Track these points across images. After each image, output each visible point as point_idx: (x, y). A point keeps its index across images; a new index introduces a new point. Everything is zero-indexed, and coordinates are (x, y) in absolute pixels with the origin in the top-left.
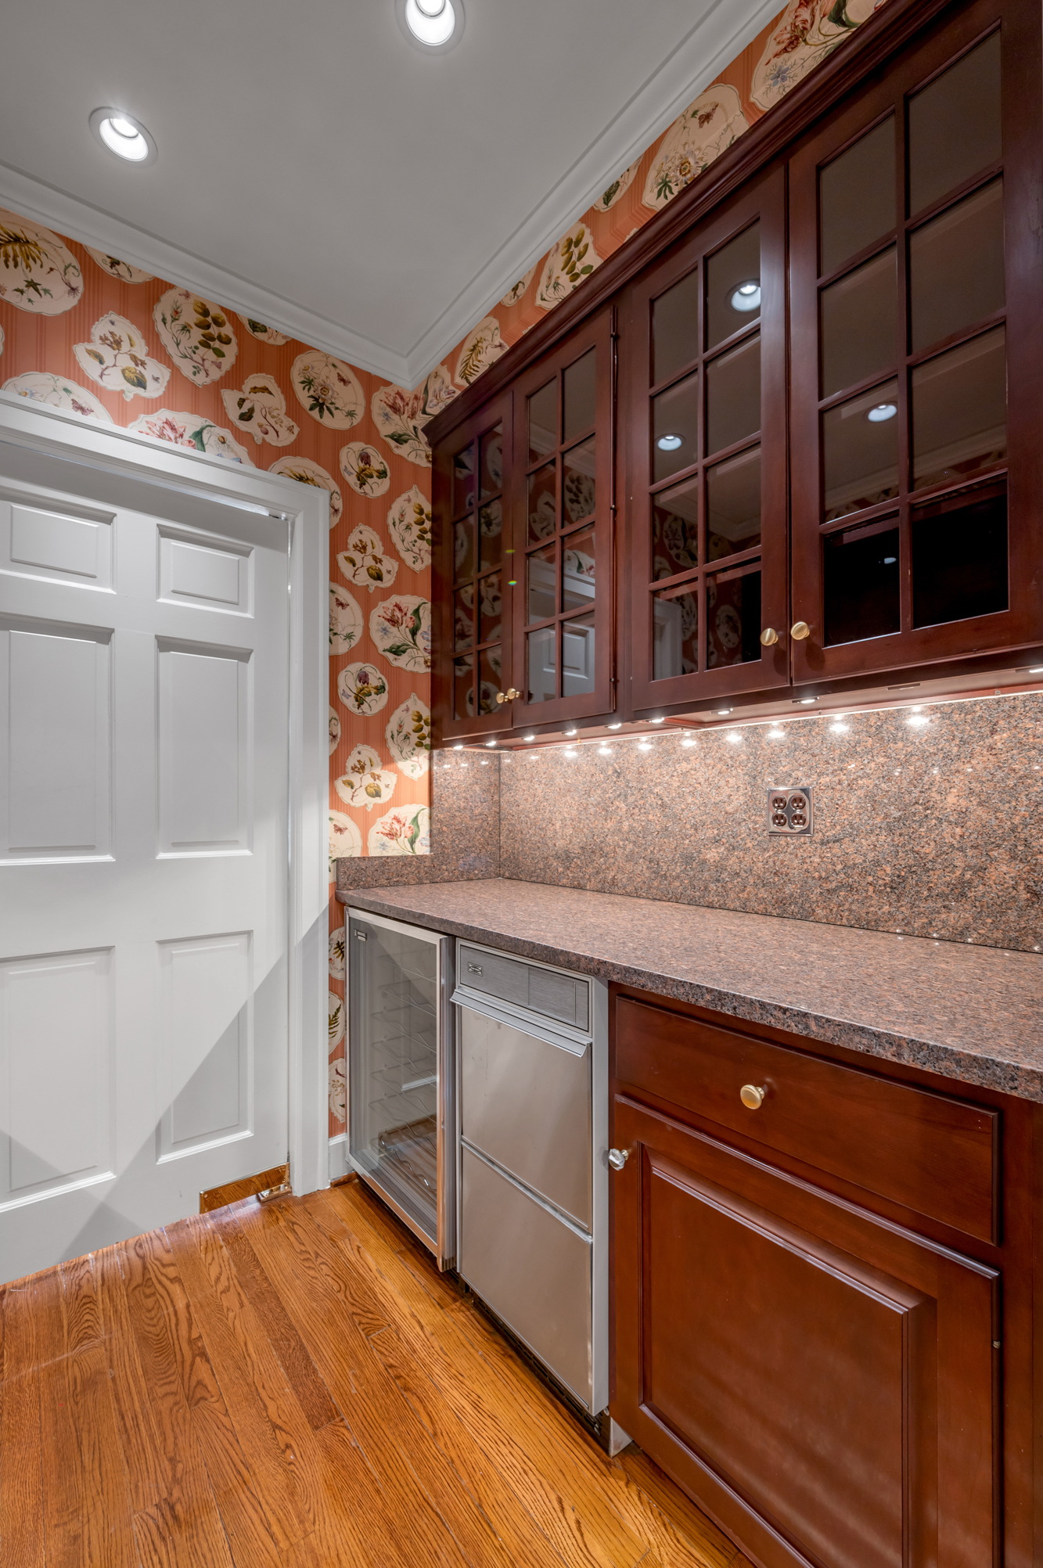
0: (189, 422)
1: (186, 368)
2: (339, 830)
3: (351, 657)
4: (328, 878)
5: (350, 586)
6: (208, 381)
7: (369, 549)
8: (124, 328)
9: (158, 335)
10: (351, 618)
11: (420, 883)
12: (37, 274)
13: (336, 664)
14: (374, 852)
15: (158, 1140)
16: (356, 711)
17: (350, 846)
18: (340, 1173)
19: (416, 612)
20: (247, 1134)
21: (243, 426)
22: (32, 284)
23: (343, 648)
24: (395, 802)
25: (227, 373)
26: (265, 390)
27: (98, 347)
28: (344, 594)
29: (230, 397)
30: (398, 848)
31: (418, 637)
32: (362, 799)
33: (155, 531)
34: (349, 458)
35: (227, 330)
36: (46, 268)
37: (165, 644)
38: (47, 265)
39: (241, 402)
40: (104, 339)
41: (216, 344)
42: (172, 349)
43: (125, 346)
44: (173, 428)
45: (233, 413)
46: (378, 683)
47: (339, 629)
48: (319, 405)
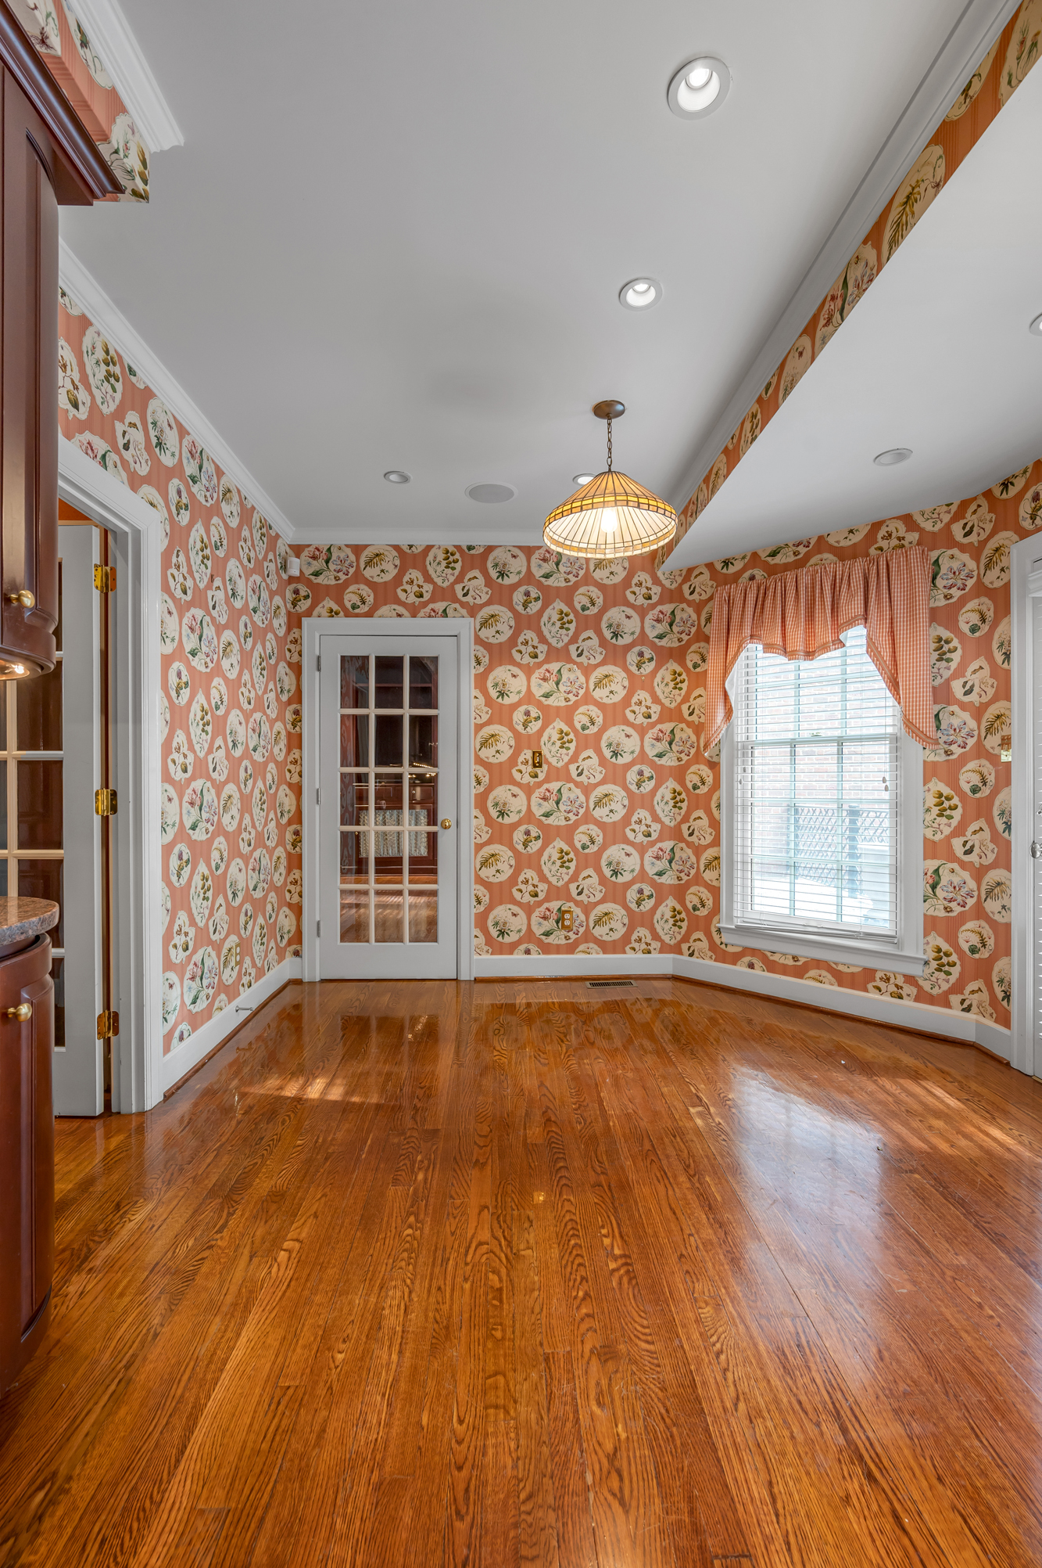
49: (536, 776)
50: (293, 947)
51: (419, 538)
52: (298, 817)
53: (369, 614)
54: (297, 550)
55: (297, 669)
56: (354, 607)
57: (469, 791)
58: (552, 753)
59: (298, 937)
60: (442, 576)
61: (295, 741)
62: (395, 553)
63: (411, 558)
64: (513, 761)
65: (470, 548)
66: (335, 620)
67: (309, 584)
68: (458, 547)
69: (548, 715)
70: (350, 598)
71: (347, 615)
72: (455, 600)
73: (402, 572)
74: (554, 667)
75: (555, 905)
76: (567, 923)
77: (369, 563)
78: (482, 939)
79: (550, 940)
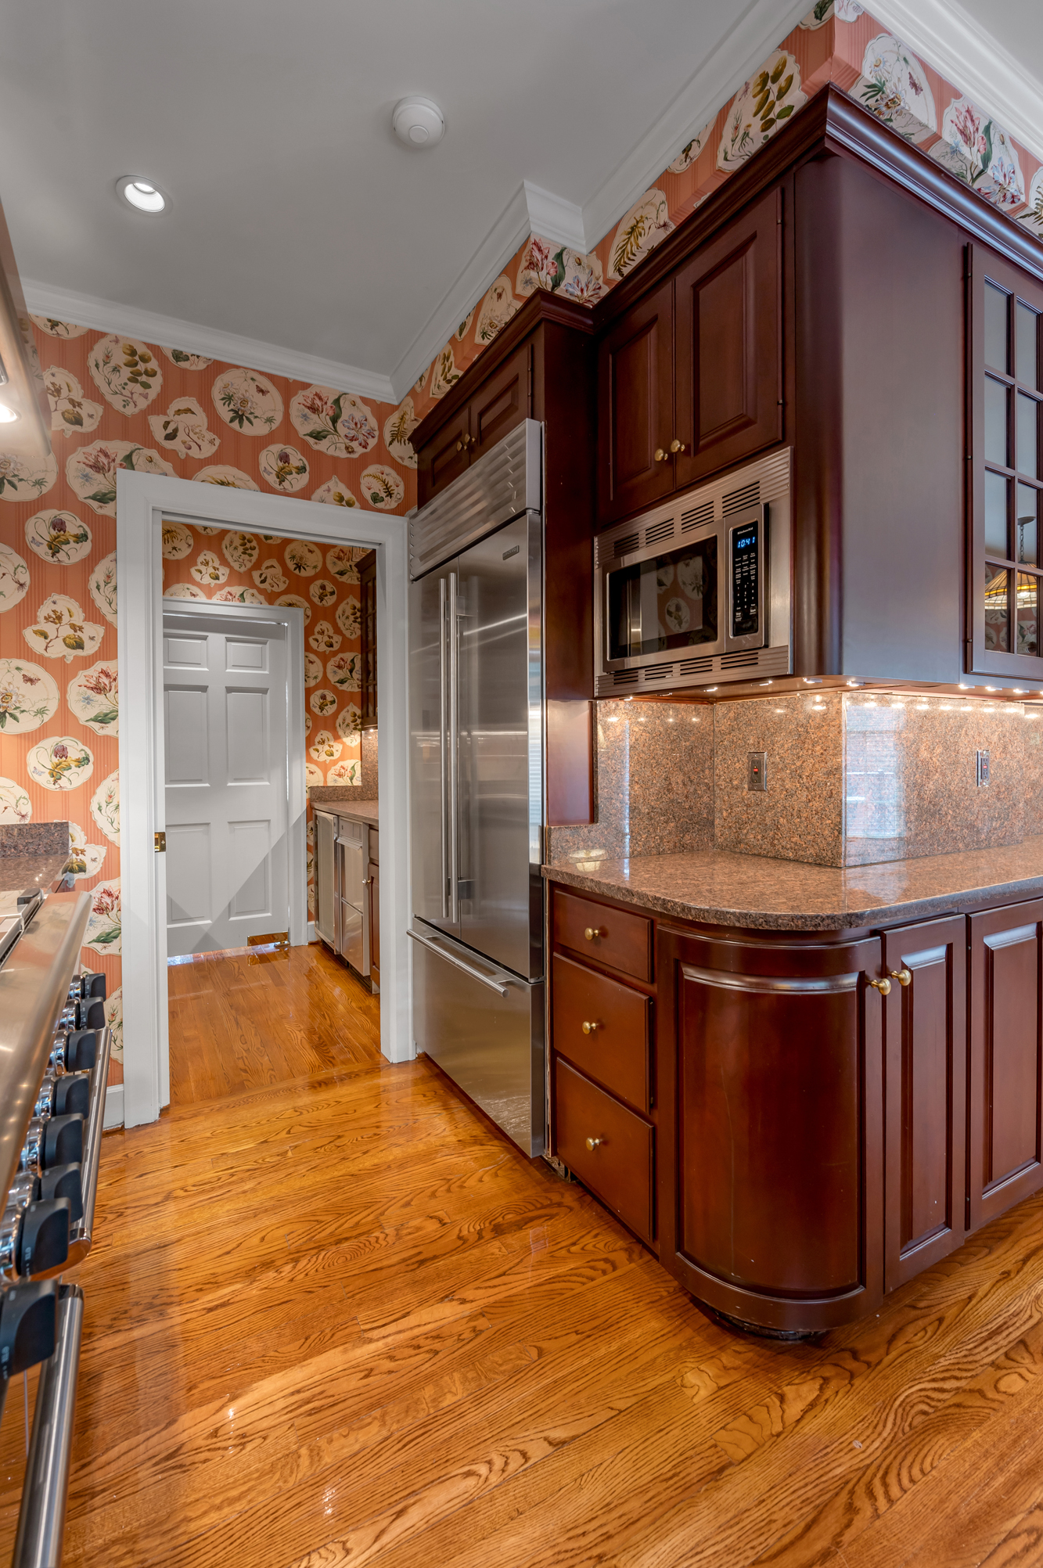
0: (237, 590)
1: (236, 566)
2: (312, 773)
3: (316, 688)
4: (306, 796)
5: (316, 653)
6: (246, 569)
7: (326, 633)
8: (209, 555)
9: (224, 555)
10: (317, 669)
11: (355, 799)
12: (177, 544)
13: (308, 692)
14: (330, 783)
15: (229, 910)
16: (320, 714)
17: (317, 780)
18: (314, 939)
19: (353, 660)
20: (269, 914)
21: (262, 586)
22: (174, 548)
23: (312, 683)
24: (342, 758)
25: (254, 563)
26: (272, 567)
27: (200, 567)
28: (312, 657)
29: (256, 575)
30: (344, 782)
31: (354, 674)
32: (323, 757)
33: (224, 640)
34: (314, 590)
35: (254, 543)
37: (229, 690)
38: (180, 538)
39: (261, 574)
40: (202, 563)
41: (247, 552)
42: (230, 560)
43: (210, 564)
44: (231, 595)
45: (257, 580)
46: (332, 699)
47: (310, 675)
48: (298, 567)
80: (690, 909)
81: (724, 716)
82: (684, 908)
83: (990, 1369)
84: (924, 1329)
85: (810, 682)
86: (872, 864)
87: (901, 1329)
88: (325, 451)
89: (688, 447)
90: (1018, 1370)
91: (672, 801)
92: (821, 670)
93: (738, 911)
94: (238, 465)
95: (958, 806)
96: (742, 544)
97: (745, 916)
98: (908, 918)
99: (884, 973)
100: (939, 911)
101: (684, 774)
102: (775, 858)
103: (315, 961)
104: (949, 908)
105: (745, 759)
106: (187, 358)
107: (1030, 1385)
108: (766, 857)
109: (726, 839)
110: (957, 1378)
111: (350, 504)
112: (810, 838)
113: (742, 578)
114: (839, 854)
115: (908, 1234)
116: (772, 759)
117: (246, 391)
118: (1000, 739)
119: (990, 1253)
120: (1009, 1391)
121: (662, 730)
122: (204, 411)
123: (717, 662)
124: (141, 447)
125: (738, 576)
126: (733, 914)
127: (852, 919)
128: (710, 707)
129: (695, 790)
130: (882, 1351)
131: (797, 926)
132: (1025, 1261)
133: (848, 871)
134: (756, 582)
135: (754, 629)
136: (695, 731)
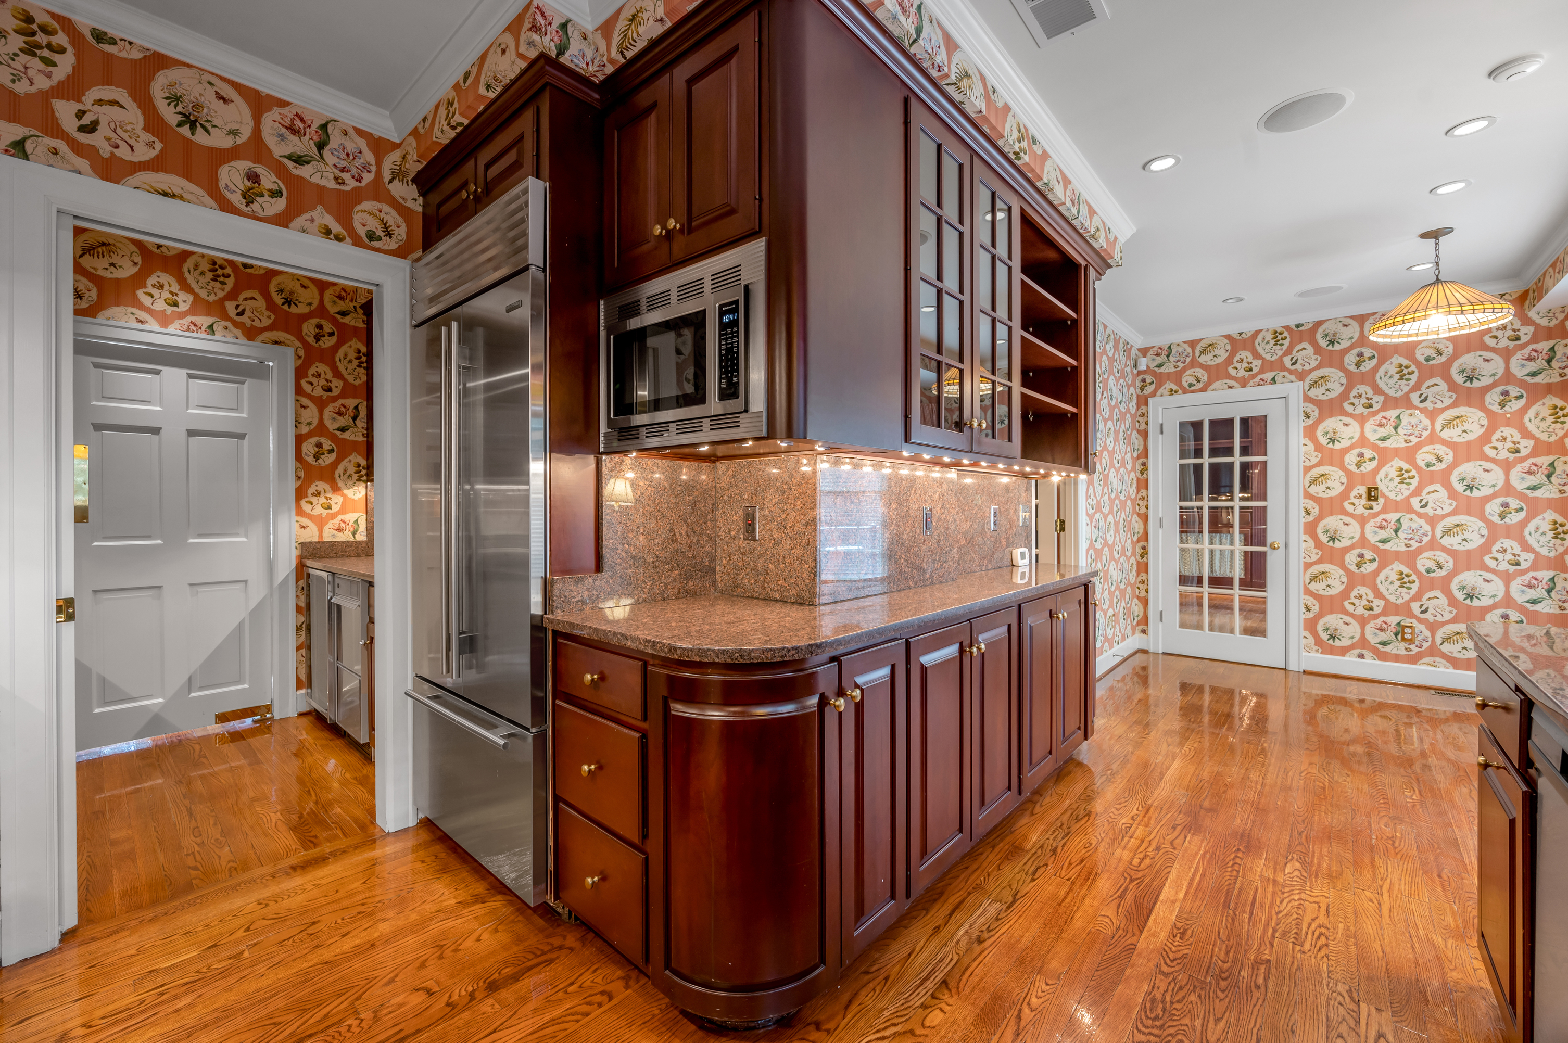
0: (204, 321)
1: (203, 294)
2: (303, 527)
3: (310, 435)
4: (295, 553)
5: (309, 397)
6: (216, 298)
7: (323, 376)
8: (165, 278)
9: (186, 279)
10: (311, 414)
11: (358, 555)
12: (115, 259)
13: (299, 440)
14: (327, 538)
15: (190, 684)
16: (314, 463)
17: (311, 535)
18: (305, 709)
19: (356, 408)
20: (246, 686)
21: (238, 319)
22: (113, 265)
23: (305, 430)
24: (342, 511)
25: (228, 293)
26: (253, 298)
27: (150, 290)
28: (305, 401)
29: (230, 306)
30: (345, 537)
31: (358, 421)
32: (318, 510)
33: (185, 376)
34: (309, 328)
35: (228, 270)
36: (120, 255)
37: (191, 433)
38: (121, 253)
39: (237, 307)
40: (153, 285)
41: (222, 279)
42: (194, 285)
43: (166, 287)
44: (195, 325)
45: (232, 312)
46: (329, 448)
47: (302, 420)
48: (288, 302)
49: (1371, 508)
50: (1141, 627)
51: (1249, 328)
52: (1145, 537)
53: (1204, 389)
54: (1144, 352)
55: (1144, 434)
56: (1190, 385)
57: (1298, 521)
58: (1389, 487)
59: (1145, 620)
60: (1268, 351)
61: (1143, 484)
62: (1227, 341)
63: (1237, 343)
64: (1345, 495)
65: (1298, 326)
66: (1175, 397)
67: (1153, 373)
68: (1287, 328)
69: (1384, 456)
70: (1187, 379)
71: (1185, 392)
72: (1283, 368)
73: (1233, 353)
74: (1392, 414)
75: (1393, 620)
76: (1407, 636)
77: (1203, 352)
78: (1311, 640)
79: (1388, 649)
80: (675, 649)
81: (724, 474)
82: (673, 649)
83: (920, 1010)
84: (874, 989)
85: (783, 445)
86: (841, 601)
87: (856, 994)
88: (308, 177)
89: (682, 226)
90: (940, 1006)
91: (677, 550)
92: (789, 435)
93: (717, 648)
94: (187, 175)
95: (909, 551)
96: (726, 319)
97: (723, 652)
98: (860, 646)
99: (841, 693)
100: (884, 638)
101: (688, 526)
102: (765, 599)
103: (306, 734)
104: (893, 635)
105: (741, 513)
106: (113, 42)
107: (947, 1015)
108: (757, 598)
109: (725, 584)
110: (895, 1025)
111: (339, 238)
112: (792, 580)
113: (727, 349)
114: (815, 594)
115: (860, 912)
116: (763, 513)
117: (201, 95)
118: (940, 498)
119: (927, 914)
120: (933, 1024)
121: (666, 485)
122: (139, 107)
123: (706, 423)
124: (40, 134)
125: (723, 347)
126: (713, 651)
127: (813, 649)
128: (712, 465)
129: (698, 540)
130: (840, 1017)
131: (767, 658)
132: (950, 915)
133: (822, 608)
134: (737, 353)
135: (735, 395)
136: (698, 487)
